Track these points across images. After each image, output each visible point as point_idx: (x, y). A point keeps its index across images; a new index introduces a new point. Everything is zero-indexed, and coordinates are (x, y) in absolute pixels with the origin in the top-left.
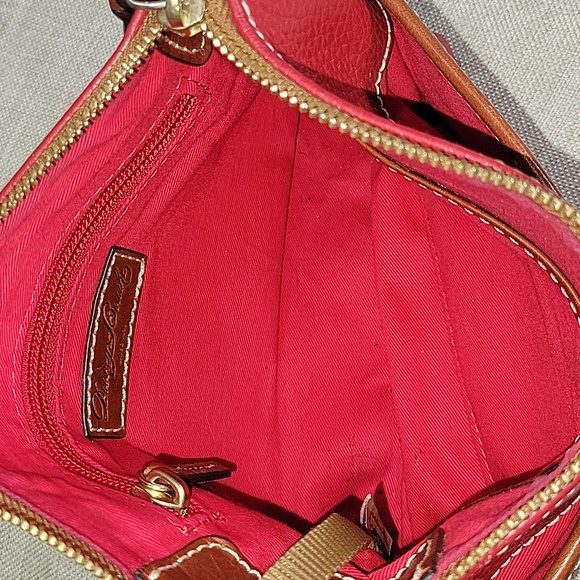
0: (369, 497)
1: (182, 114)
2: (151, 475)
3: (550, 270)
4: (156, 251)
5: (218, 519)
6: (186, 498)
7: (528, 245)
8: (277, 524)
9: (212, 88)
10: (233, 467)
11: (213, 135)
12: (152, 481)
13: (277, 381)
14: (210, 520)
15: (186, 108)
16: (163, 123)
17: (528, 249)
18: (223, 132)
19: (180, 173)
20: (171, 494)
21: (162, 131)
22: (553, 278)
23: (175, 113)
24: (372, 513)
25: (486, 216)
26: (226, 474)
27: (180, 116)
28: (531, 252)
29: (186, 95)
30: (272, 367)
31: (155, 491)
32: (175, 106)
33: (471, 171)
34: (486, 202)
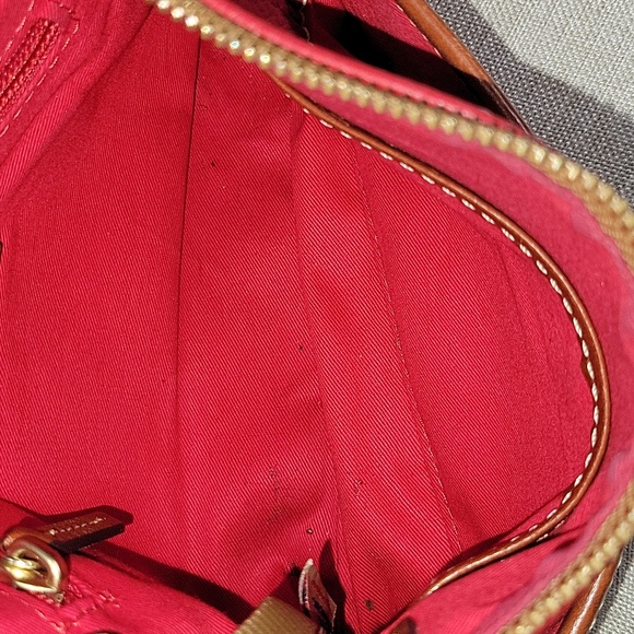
0: (310, 562)
1: (39, 47)
2: (13, 547)
3: (536, 257)
4: (15, 235)
5: (107, 601)
6: (64, 576)
7: (508, 224)
8: (189, 602)
9: (80, 13)
10: (128, 518)
11: (84, 79)
12: (16, 555)
13: (177, 397)
14: (97, 606)
15: (43, 39)
16: (13, 59)
17: (507, 229)
18: (97, 74)
19: (42, 131)
20: (42, 573)
21: (12, 71)
22: (541, 267)
23: (29, 47)
24: (314, 582)
25: (452, 186)
26: (118, 529)
27: (36, 50)
28: (511, 232)
29: (44, 20)
30: (171, 380)
31: (19, 569)
32: (29, 36)
33: (448, 124)
34: (453, 167)
